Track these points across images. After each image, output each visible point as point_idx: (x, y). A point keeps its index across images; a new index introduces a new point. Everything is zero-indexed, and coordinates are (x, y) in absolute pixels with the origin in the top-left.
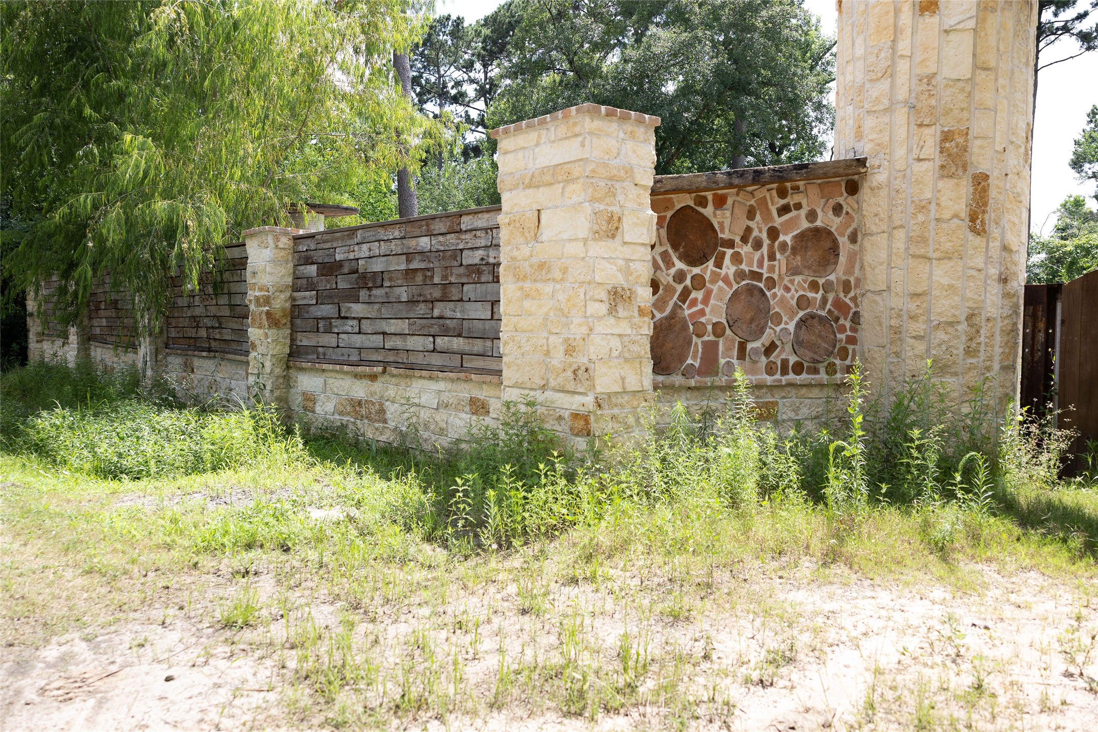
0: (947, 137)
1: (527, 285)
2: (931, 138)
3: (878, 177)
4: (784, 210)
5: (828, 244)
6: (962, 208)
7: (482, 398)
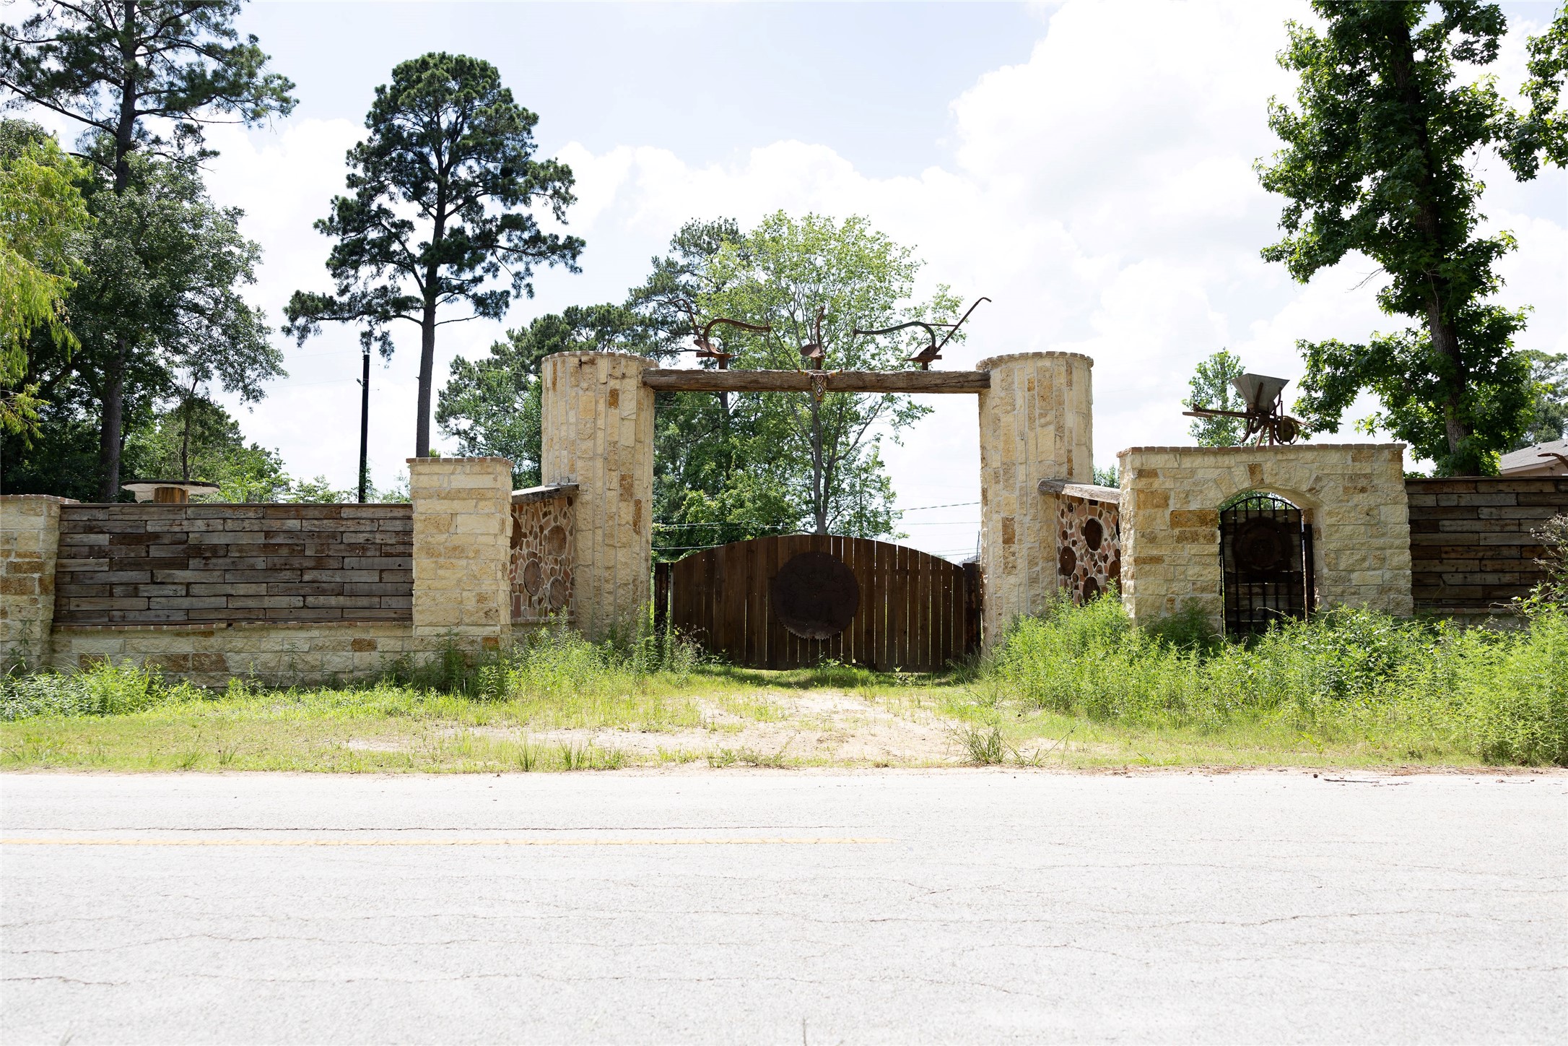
0: (623, 478)
1: (442, 560)
2: (615, 476)
3: (587, 497)
4: (545, 515)
5: (562, 536)
6: (630, 518)
7: (368, 638)
